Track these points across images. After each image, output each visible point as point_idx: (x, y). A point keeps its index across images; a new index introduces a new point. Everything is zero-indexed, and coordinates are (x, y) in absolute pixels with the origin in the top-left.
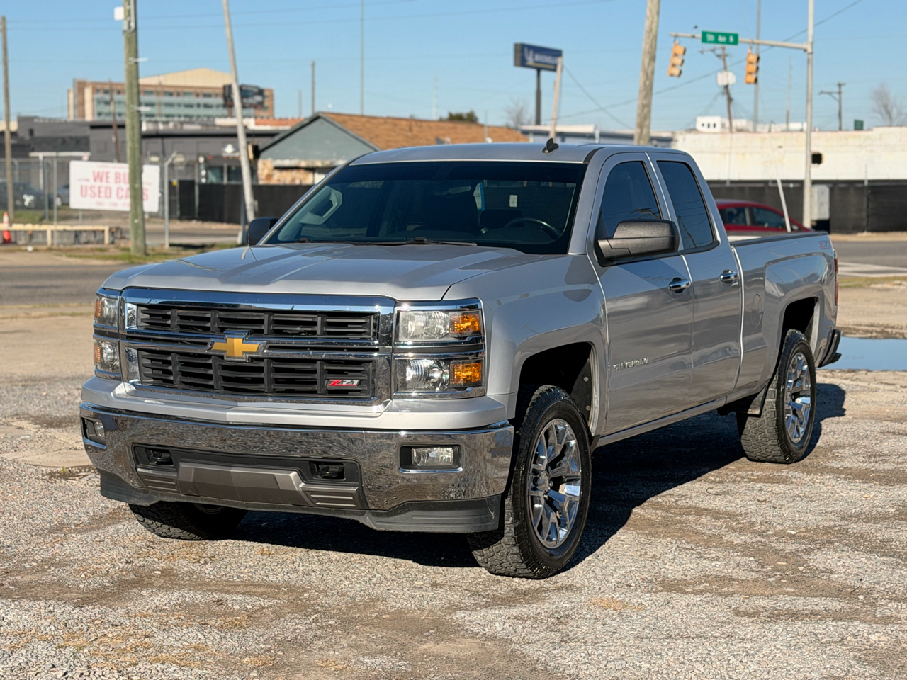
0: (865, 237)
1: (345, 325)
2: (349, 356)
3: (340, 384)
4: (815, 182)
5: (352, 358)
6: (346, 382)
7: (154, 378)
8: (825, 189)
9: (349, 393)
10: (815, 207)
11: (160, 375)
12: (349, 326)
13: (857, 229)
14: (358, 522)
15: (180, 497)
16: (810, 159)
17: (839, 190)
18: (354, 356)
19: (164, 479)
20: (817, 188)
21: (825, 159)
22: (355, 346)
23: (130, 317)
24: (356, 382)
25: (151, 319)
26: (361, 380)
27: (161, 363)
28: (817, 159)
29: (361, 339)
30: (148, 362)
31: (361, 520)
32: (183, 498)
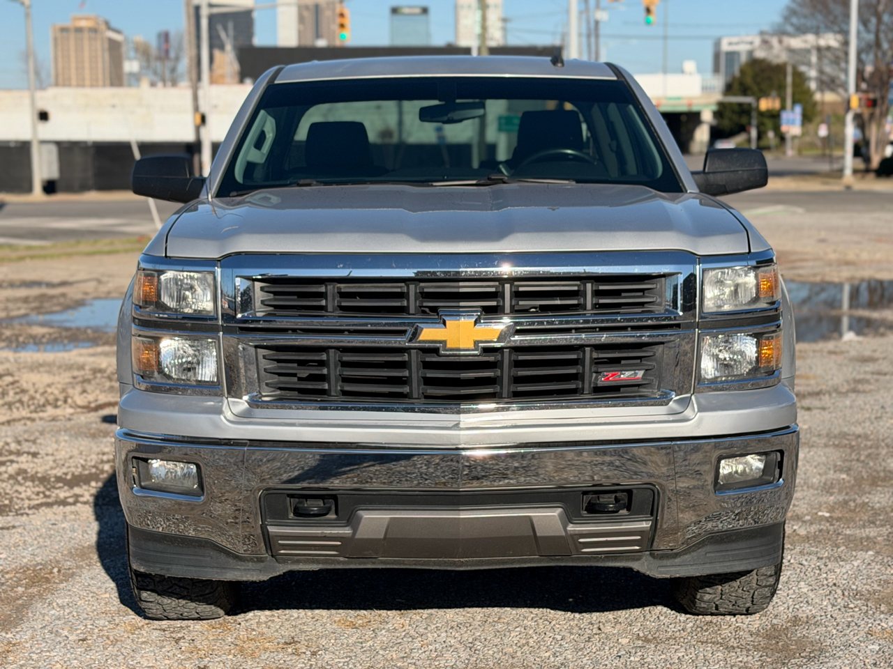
0: (93, 196)
1: (617, 293)
2: (641, 336)
3: (617, 378)
4: (43, 142)
5: (644, 339)
6: (626, 375)
7: (280, 389)
8: (54, 149)
9: (622, 389)
10: (44, 167)
11: (294, 383)
12: (623, 294)
13: (84, 188)
14: (631, 569)
15: (339, 562)
16: (36, 117)
17: (66, 149)
18: (648, 336)
19: (325, 538)
20: (45, 147)
21: (52, 116)
22: (650, 322)
23: (244, 298)
24: (640, 374)
25: (275, 300)
26: (646, 370)
27: (296, 365)
28: (44, 116)
29: (643, 312)
30: (271, 365)
31: (636, 566)
32: (343, 563)
